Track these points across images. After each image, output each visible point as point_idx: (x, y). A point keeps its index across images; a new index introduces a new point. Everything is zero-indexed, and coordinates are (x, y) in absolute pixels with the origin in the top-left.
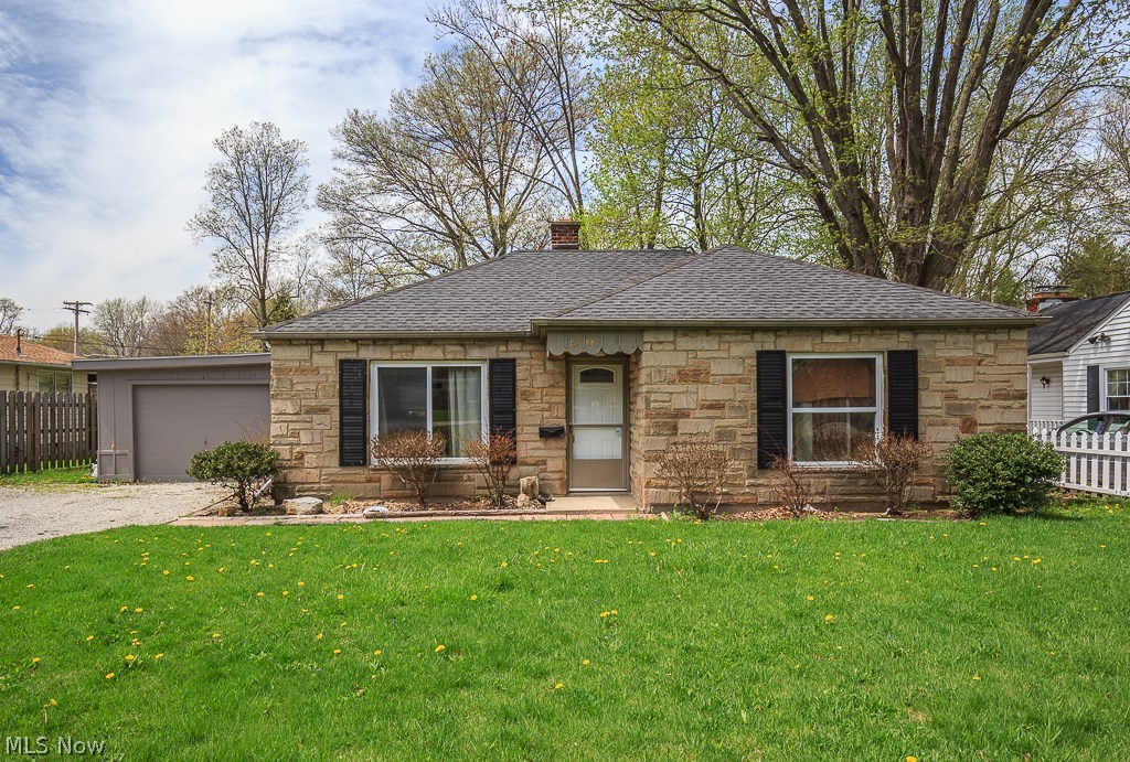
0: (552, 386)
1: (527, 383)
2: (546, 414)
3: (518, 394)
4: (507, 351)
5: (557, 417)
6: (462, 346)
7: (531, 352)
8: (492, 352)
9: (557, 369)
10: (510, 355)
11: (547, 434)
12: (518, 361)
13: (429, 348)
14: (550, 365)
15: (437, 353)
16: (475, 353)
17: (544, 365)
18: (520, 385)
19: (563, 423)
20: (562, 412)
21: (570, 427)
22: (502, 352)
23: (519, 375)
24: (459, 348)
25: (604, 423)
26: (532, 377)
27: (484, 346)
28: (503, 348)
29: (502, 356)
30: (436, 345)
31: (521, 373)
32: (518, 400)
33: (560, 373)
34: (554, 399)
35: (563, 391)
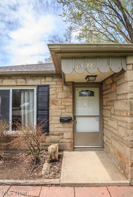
0: (66, 98)
1: (54, 96)
2: (63, 111)
3: (50, 101)
4: (45, 82)
5: (68, 112)
6: (25, 79)
7: (56, 82)
8: (38, 82)
9: (69, 90)
10: (47, 83)
11: (63, 121)
12: (50, 86)
13: (10, 80)
14: (65, 88)
15: (13, 82)
16: (30, 82)
17: (63, 88)
18: (51, 97)
19: (71, 115)
20: (71, 110)
21: (75, 117)
22: (43, 82)
23: (51, 93)
24: (23, 80)
25: (90, 115)
26: (57, 94)
27: (35, 79)
28: (43, 80)
29: (43, 84)
30: (13, 79)
31: (52, 91)
32: (50, 104)
33: (70, 91)
34: (67, 104)
35: (71, 100)
